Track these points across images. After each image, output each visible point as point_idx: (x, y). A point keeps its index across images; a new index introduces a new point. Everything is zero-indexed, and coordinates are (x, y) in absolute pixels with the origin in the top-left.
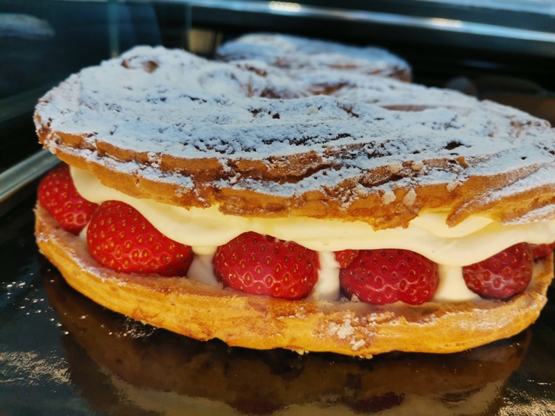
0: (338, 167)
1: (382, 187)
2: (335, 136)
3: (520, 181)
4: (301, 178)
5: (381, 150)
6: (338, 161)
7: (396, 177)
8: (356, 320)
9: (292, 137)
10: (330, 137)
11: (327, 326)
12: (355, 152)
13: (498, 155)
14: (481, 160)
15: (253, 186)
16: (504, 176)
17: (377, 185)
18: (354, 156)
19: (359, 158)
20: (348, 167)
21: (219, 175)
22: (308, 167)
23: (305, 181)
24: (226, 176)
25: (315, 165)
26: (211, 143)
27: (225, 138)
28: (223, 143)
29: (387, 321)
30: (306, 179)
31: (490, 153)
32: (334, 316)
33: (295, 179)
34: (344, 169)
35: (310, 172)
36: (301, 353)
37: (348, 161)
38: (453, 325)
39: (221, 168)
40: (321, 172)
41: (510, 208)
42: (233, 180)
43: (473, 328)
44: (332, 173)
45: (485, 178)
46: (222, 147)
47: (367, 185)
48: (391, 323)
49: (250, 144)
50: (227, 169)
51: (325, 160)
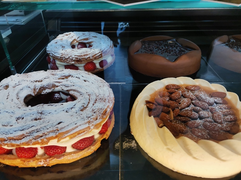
0: (29, 136)
1: (38, 139)
2: (31, 127)
3: (72, 131)
4: (22, 139)
5: (39, 130)
6: (29, 135)
7: (41, 136)
8: (45, 161)
9: (20, 130)
10: (29, 127)
11: (38, 163)
12: (33, 132)
13: (68, 126)
14: (63, 128)
15: (12, 142)
16: (68, 131)
17: (37, 139)
18: (33, 133)
19: (34, 133)
20: (31, 135)
21: (5, 140)
22: (23, 137)
23: (22, 140)
24: (7, 141)
25: (24, 136)
26: (4, 132)
27: (6, 131)
28: (6, 132)
29: (52, 160)
30: (23, 139)
31: (65, 126)
32: (40, 160)
33: (21, 139)
34: (30, 136)
35: (24, 138)
36: (36, 167)
37: (31, 134)
38: (67, 159)
39: (5, 139)
40: (26, 137)
41: (72, 136)
42: (8, 141)
43: (71, 158)
44: (28, 137)
45: (63, 132)
46: (6, 133)
47: (35, 139)
48: (53, 160)
49: (11, 132)
50: (7, 139)
51: (26, 135)
